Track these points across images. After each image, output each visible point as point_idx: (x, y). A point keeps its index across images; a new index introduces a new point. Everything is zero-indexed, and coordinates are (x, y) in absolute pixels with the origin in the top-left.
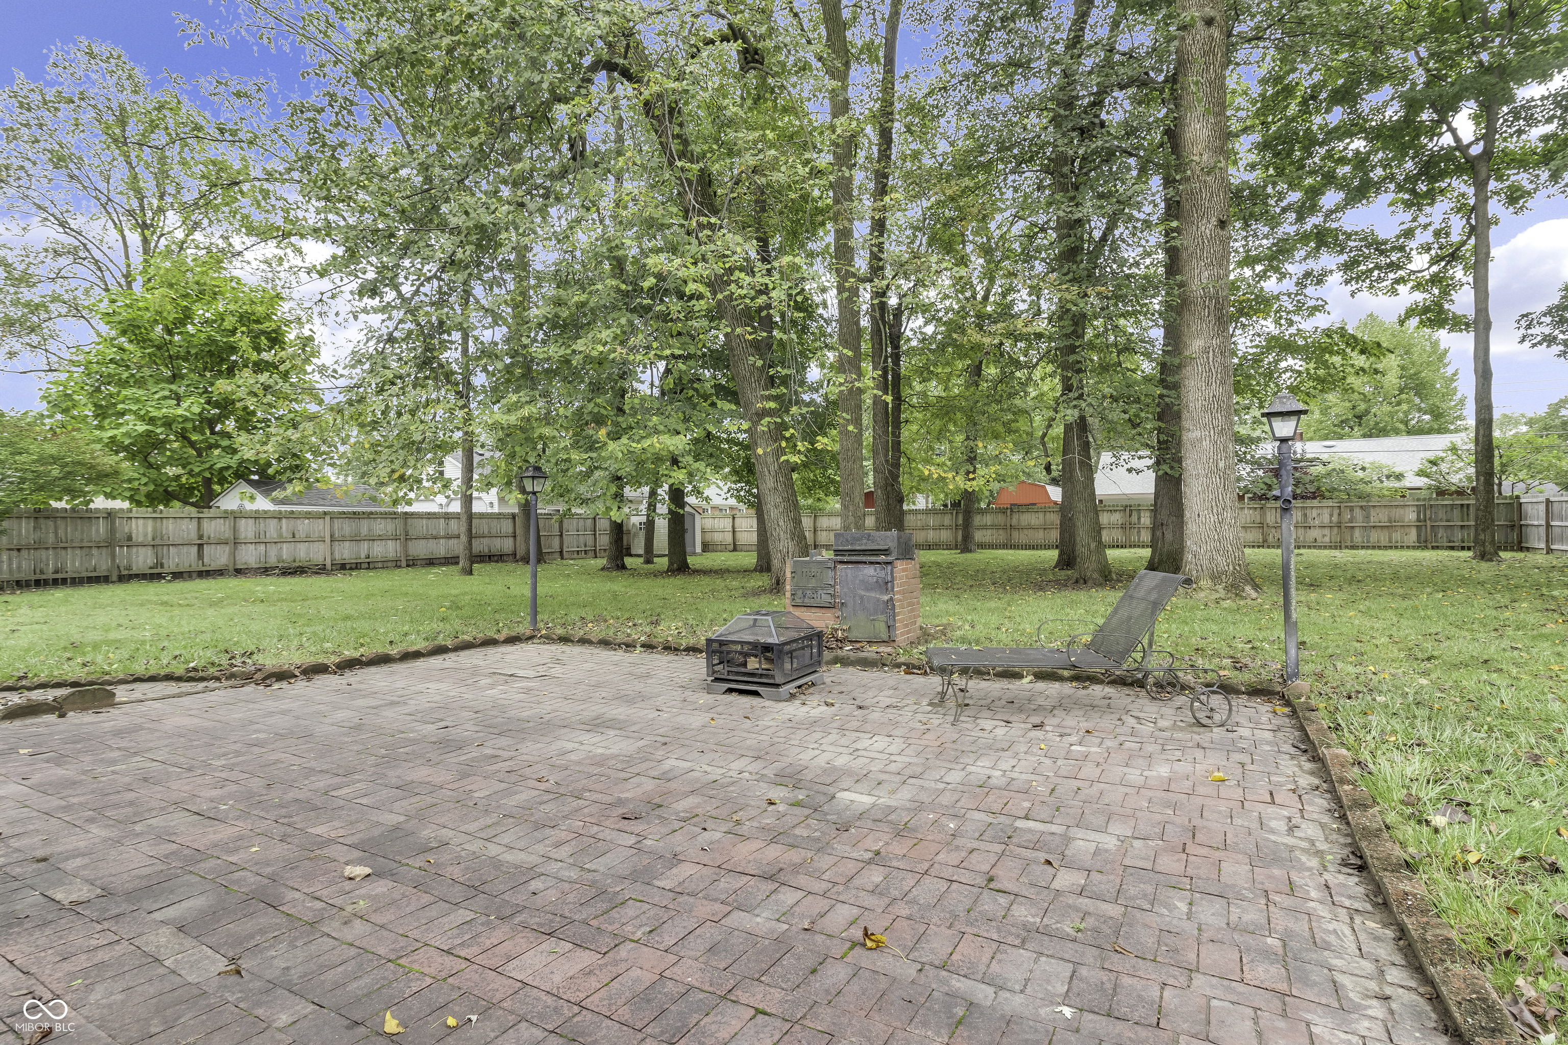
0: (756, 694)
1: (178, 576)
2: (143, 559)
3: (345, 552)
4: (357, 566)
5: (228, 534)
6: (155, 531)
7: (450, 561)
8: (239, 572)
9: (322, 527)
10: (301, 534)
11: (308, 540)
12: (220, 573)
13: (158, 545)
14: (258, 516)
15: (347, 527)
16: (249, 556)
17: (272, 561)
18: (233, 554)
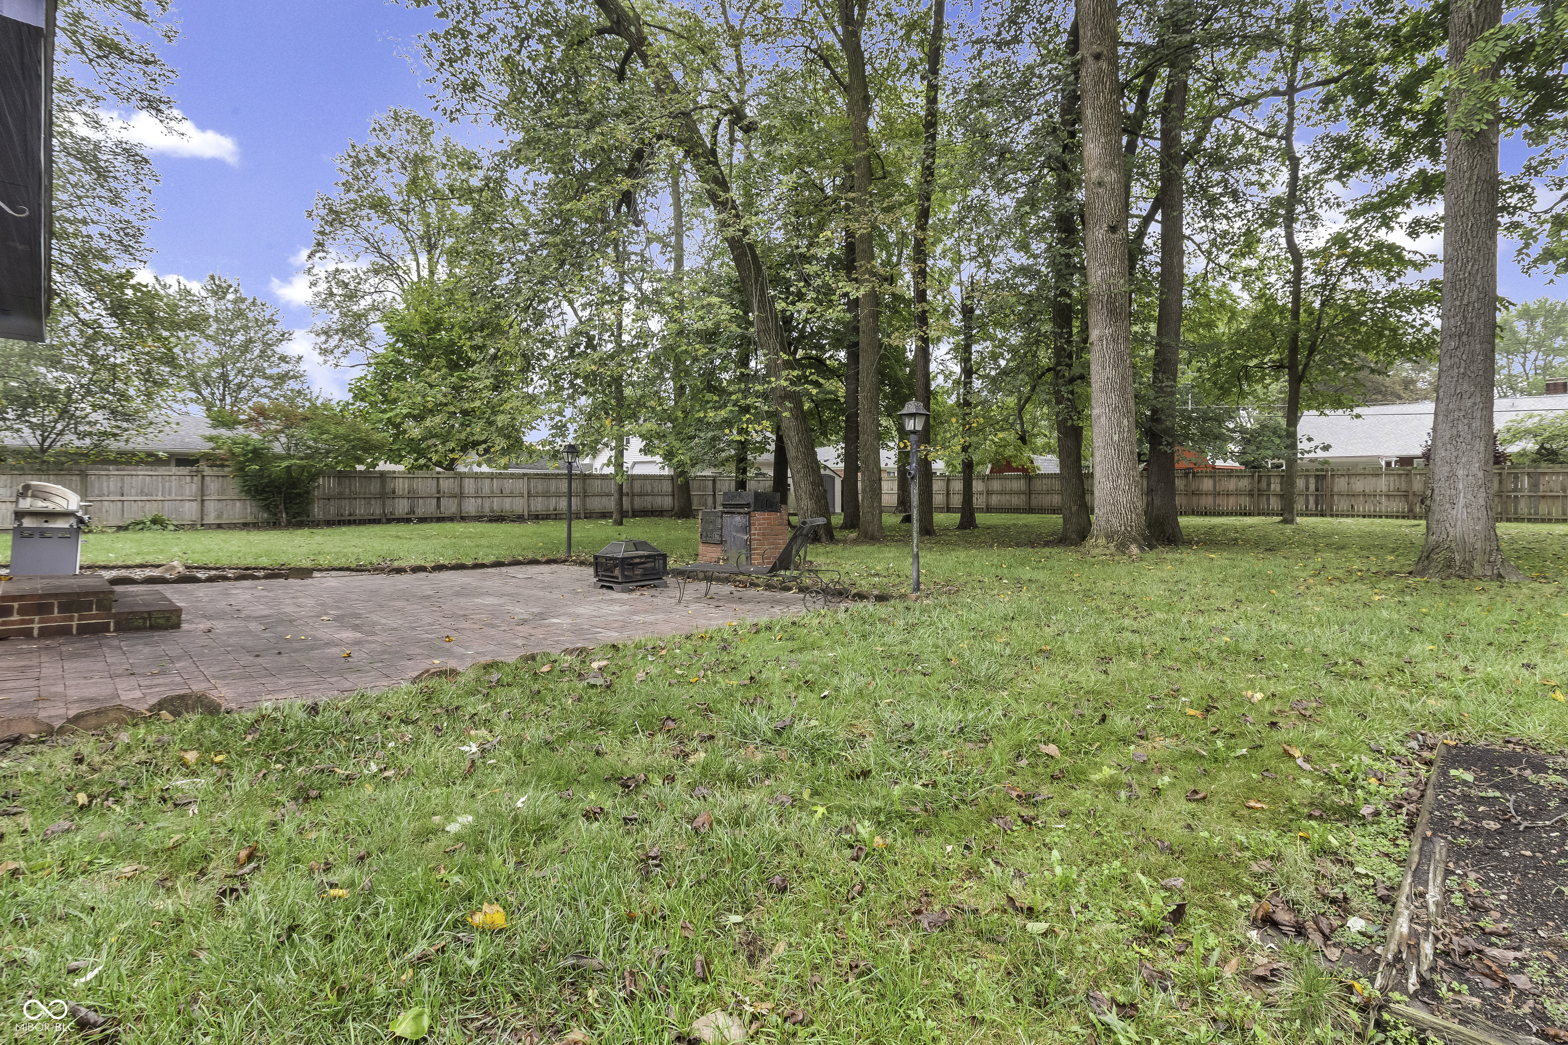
0: (611, 588)
1: (422, 520)
2: (402, 507)
3: (538, 505)
4: (547, 517)
5: (457, 490)
6: (410, 486)
7: (604, 515)
8: (463, 519)
9: (521, 486)
10: (507, 491)
11: (512, 495)
12: (451, 519)
13: (412, 496)
14: (477, 477)
15: (540, 486)
16: (471, 506)
17: (487, 511)
18: (460, 505)
